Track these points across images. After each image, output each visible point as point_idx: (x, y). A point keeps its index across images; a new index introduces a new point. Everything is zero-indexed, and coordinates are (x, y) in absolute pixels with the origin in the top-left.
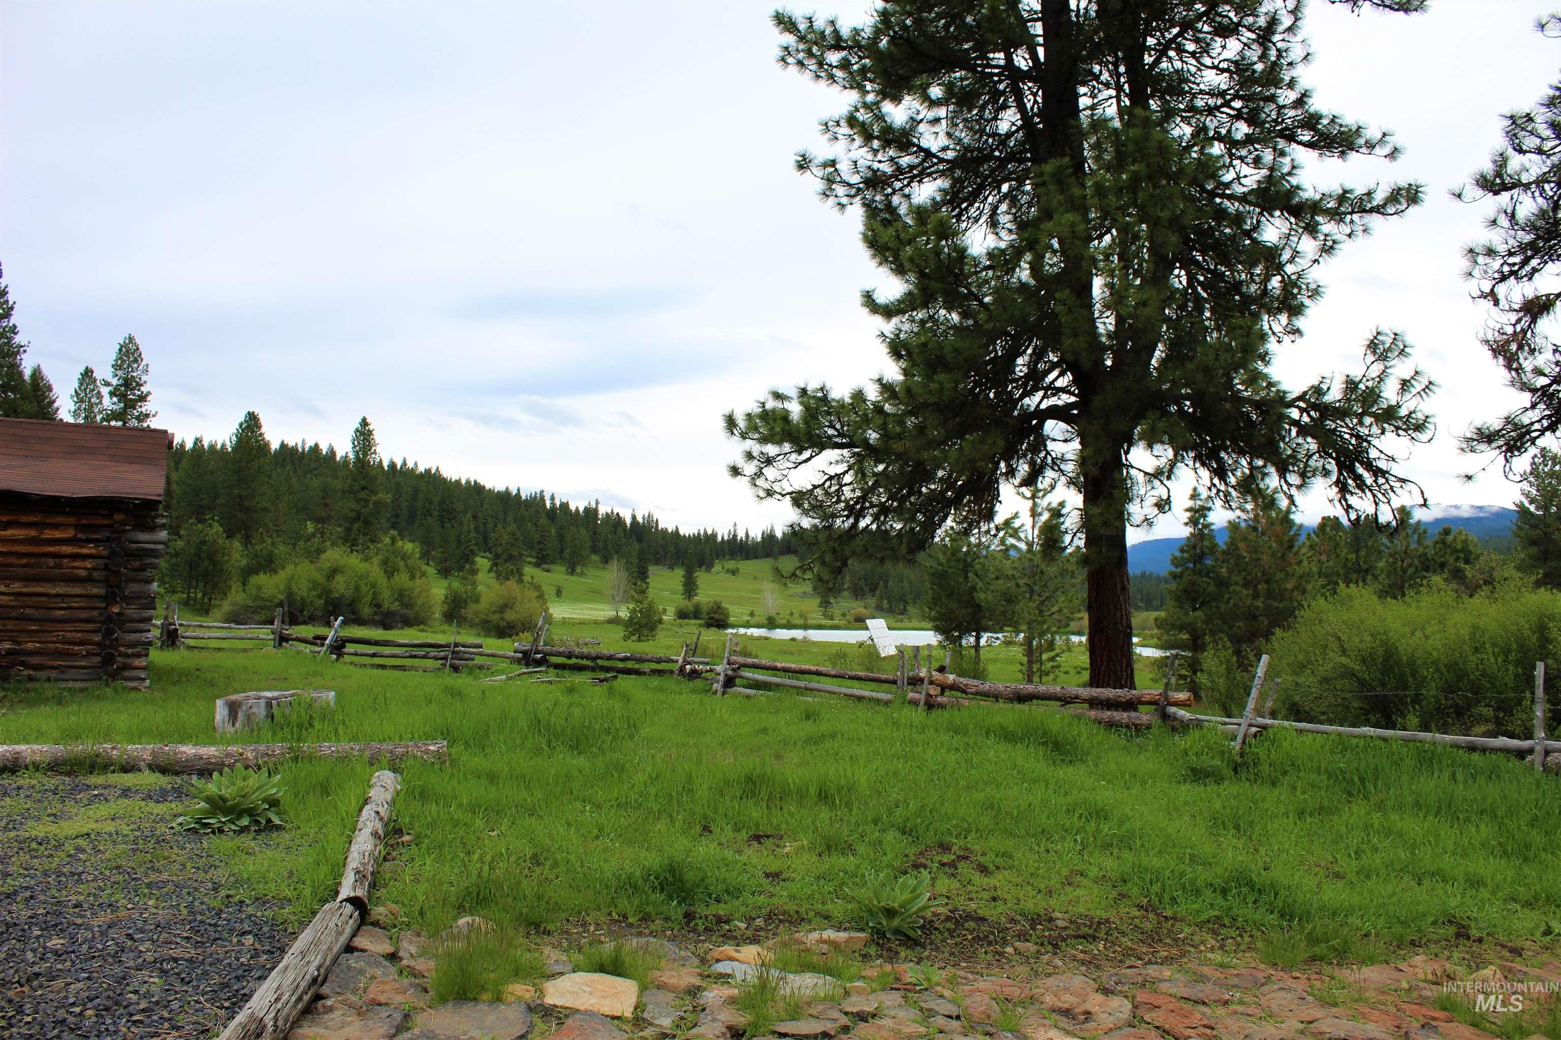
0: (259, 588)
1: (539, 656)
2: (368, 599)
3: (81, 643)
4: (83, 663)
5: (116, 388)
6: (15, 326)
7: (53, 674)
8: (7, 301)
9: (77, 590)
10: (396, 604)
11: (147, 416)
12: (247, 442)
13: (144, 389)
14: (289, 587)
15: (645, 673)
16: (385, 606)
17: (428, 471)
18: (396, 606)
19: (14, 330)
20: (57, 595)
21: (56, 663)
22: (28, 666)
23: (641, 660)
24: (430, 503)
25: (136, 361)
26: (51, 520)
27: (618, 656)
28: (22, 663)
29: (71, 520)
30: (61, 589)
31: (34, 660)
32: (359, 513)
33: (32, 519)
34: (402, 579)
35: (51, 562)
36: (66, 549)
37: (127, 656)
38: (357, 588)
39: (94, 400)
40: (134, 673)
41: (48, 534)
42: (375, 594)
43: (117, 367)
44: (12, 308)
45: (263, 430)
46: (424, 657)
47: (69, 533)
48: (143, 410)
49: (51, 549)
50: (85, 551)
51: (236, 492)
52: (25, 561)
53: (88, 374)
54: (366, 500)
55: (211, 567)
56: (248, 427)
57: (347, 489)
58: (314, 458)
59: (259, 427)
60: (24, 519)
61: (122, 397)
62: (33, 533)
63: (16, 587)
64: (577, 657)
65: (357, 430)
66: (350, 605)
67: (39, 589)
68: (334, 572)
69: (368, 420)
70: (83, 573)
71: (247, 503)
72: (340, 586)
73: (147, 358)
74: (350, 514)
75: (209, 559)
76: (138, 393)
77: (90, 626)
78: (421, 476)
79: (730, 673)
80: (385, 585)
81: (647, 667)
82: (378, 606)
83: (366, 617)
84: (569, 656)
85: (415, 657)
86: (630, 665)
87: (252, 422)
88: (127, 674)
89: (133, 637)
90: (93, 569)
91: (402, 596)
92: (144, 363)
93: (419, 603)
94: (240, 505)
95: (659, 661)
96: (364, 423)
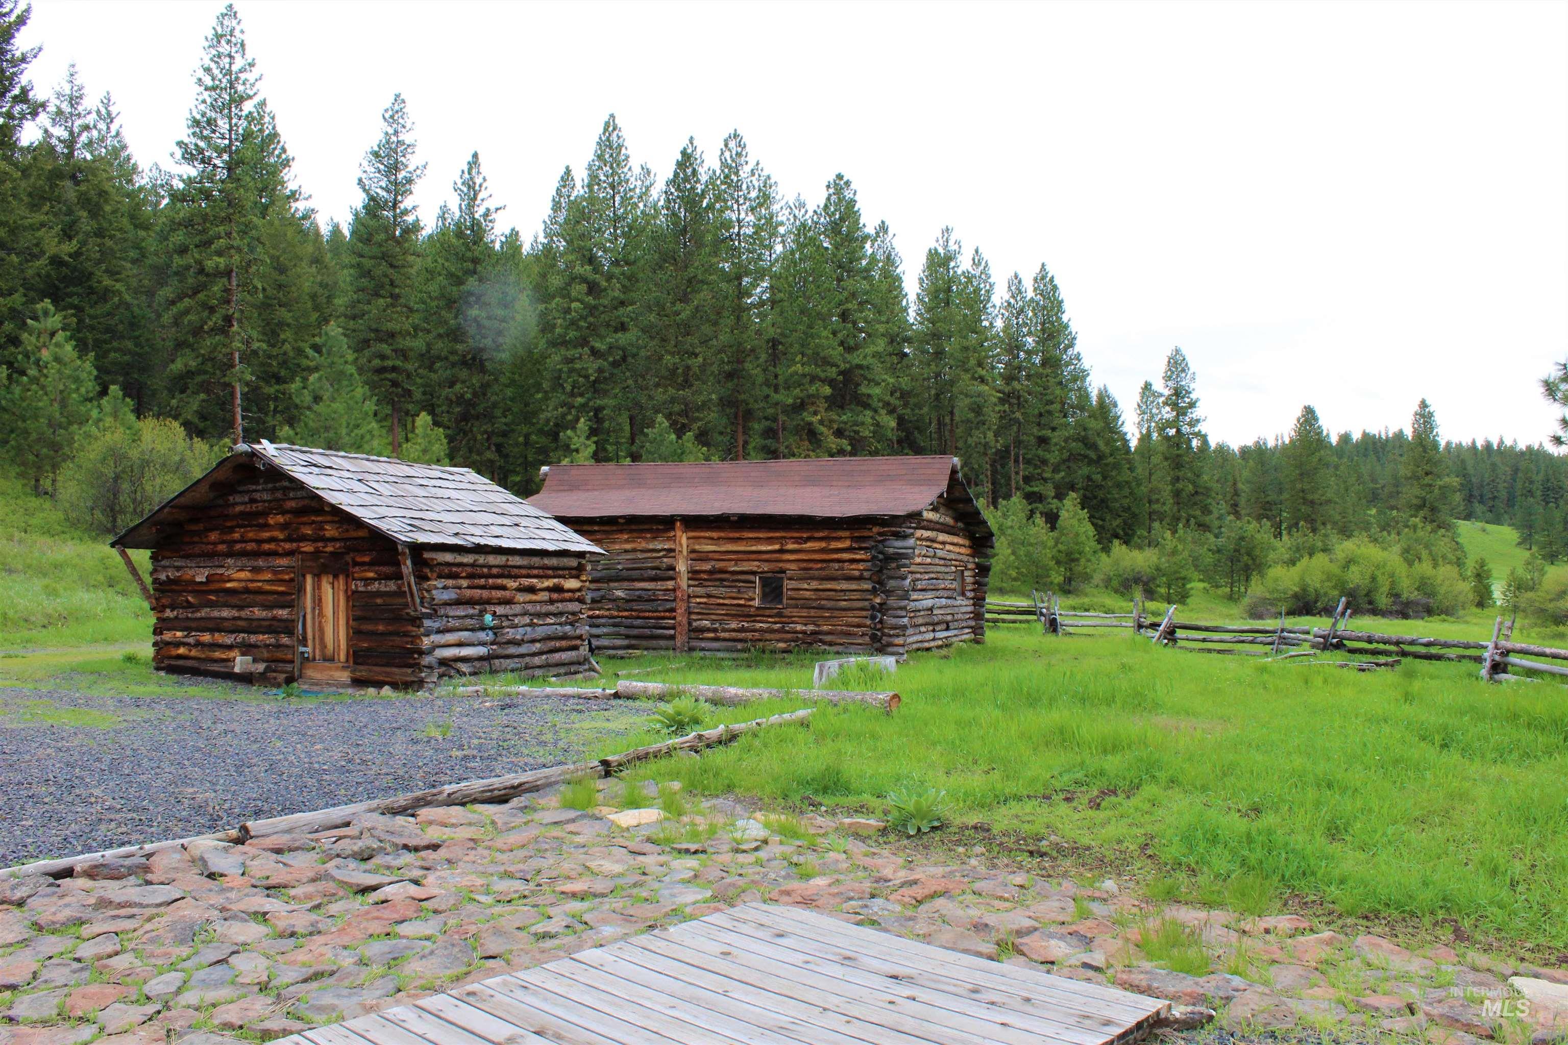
0: (1276, 580)
1: (1335, 641)
2: (1385, 589)
3: (859, 626)
4: (860, 641)
5: (1168, 398)
6: (1079, 354)
7: (840, 648)
8: (1071, 333)
9: (854, 586)
10: (1416, 593)
11: (1198, 421)
12: (1306, 436)
13: (1193, 396)
14: (1302, 579)
15: (1449, 659)
16: (1405, 596)
17: (1529, 448)
18: (1415, 596)
19: (1078, 357)
20: (842, 591)
21: (842, 641)
22: (824, 643)
23: (1446, 645)
24: (1531, 482)
25: (1183, 370)
26: (834, 535)
27: (1421, 641)
28: (821, 641)
29: (847, 534)
30: (844, 585)
31: (828, 638)
32: (1424, 500)
33: (821, 534)
34: (1425, 568)
35: (836, 566)
36: (846, 556)
37: (890, 636)
38: (1373, 579)
39: (1154, 411)
40: (895, 649)
41: (834, 545)
42: (1393, 583)
43: (1167, 378)
44: (1074, 338)
45: (1320, 423)
46: (1252, 642)
47: (847, 544)
48: (1194, 416)
49: (835, 556)
50: (858, 557)
51: (1299, 486)
52: (819, 566)
53: (1147, 387)
54: (1430, 485)
55: (1250, 562)
56: (1306, 421)
57: (1409, 475)
58: (1398, 444)
59: (1316, 419)
60: (817, 535)
61: (1175, 406)
62: (823, 545)
63: (814, 584)
64: (1378, 642)
65: (1416, 414)
66: (1367, 595)
67: (829, 586)
68: (1349, 562)
69: (1428, 402)
70: (857, 573)
71: (1310, 497)
72: (1356, 577)
73: (1193, 366)
74: (1415, 501)
75: (1249, 554)
76: (1187, 400)
77: (864, 613)
78: (1522, 453)
79: (1497, 658)
80: (1404, 574)
81: (1452, 652)
82: (1398, 596)
83: (1384, 607)
84: (1370, 640)
85: (1243, 642)
86: (1434, 650)
87: (1309, 416)
88: (890, 649)
89: (893, 621)
90: (865, 570)
91: (1424, 586)
92: (1191, 371)
93: (1442, 590)
94: (1304, 498)
95: (1467, 646)
96: (1424, 405)
